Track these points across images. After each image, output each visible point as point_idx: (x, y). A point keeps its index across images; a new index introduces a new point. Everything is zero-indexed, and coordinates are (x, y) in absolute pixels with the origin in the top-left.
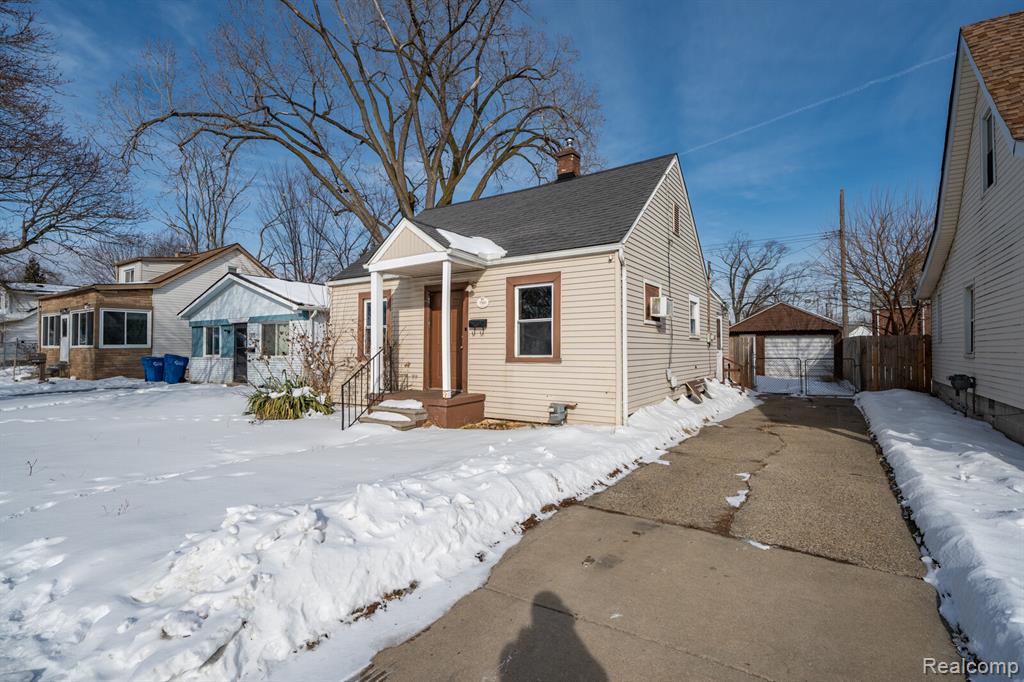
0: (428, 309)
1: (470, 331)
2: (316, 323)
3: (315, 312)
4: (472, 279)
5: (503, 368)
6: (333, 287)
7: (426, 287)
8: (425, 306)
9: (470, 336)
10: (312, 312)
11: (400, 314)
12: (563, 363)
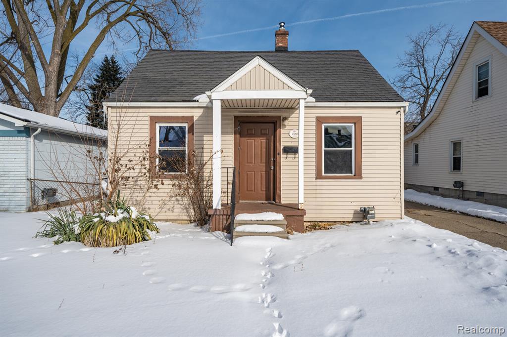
0: (238, 136)
1: (283, 156)
2: (35, 141)
3: (39, 130)
4: (283, 115)
5: (314, 183)
6: (112, 107)
7: (236, 118)
8: (235, 133)
9: (282, 159)
10: (36, 130)
11: (205, 139)
12: (363, 180)
